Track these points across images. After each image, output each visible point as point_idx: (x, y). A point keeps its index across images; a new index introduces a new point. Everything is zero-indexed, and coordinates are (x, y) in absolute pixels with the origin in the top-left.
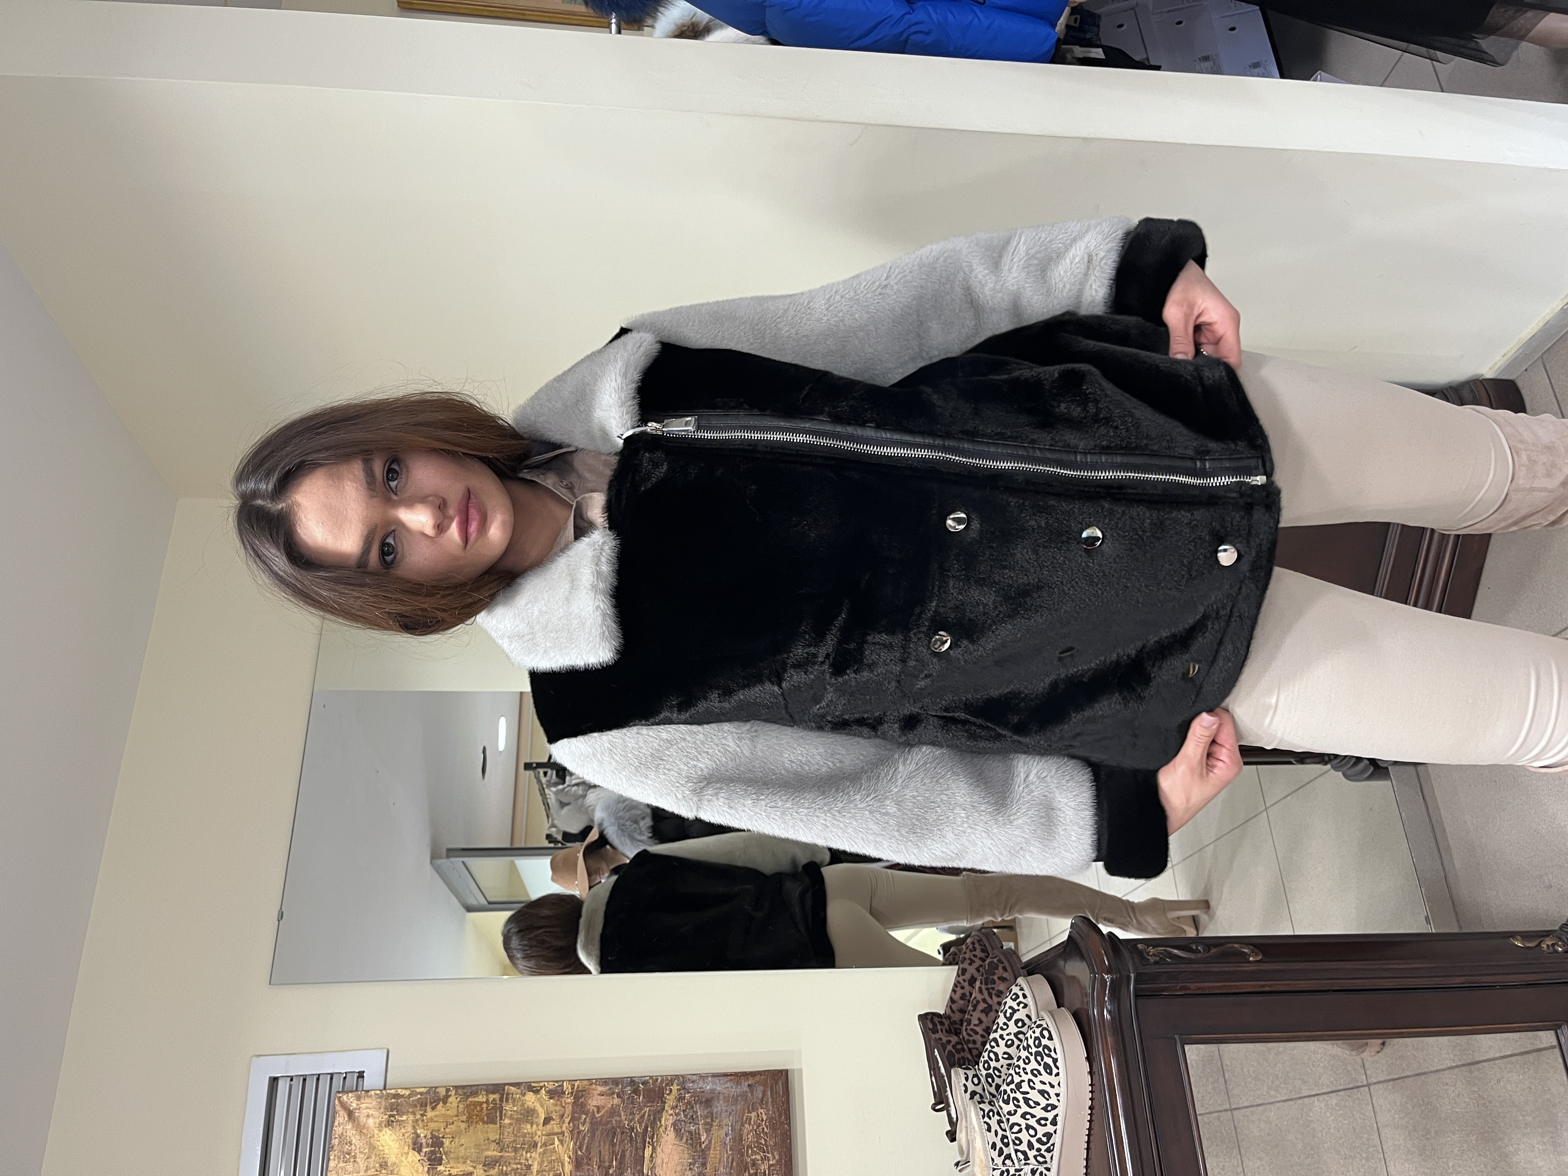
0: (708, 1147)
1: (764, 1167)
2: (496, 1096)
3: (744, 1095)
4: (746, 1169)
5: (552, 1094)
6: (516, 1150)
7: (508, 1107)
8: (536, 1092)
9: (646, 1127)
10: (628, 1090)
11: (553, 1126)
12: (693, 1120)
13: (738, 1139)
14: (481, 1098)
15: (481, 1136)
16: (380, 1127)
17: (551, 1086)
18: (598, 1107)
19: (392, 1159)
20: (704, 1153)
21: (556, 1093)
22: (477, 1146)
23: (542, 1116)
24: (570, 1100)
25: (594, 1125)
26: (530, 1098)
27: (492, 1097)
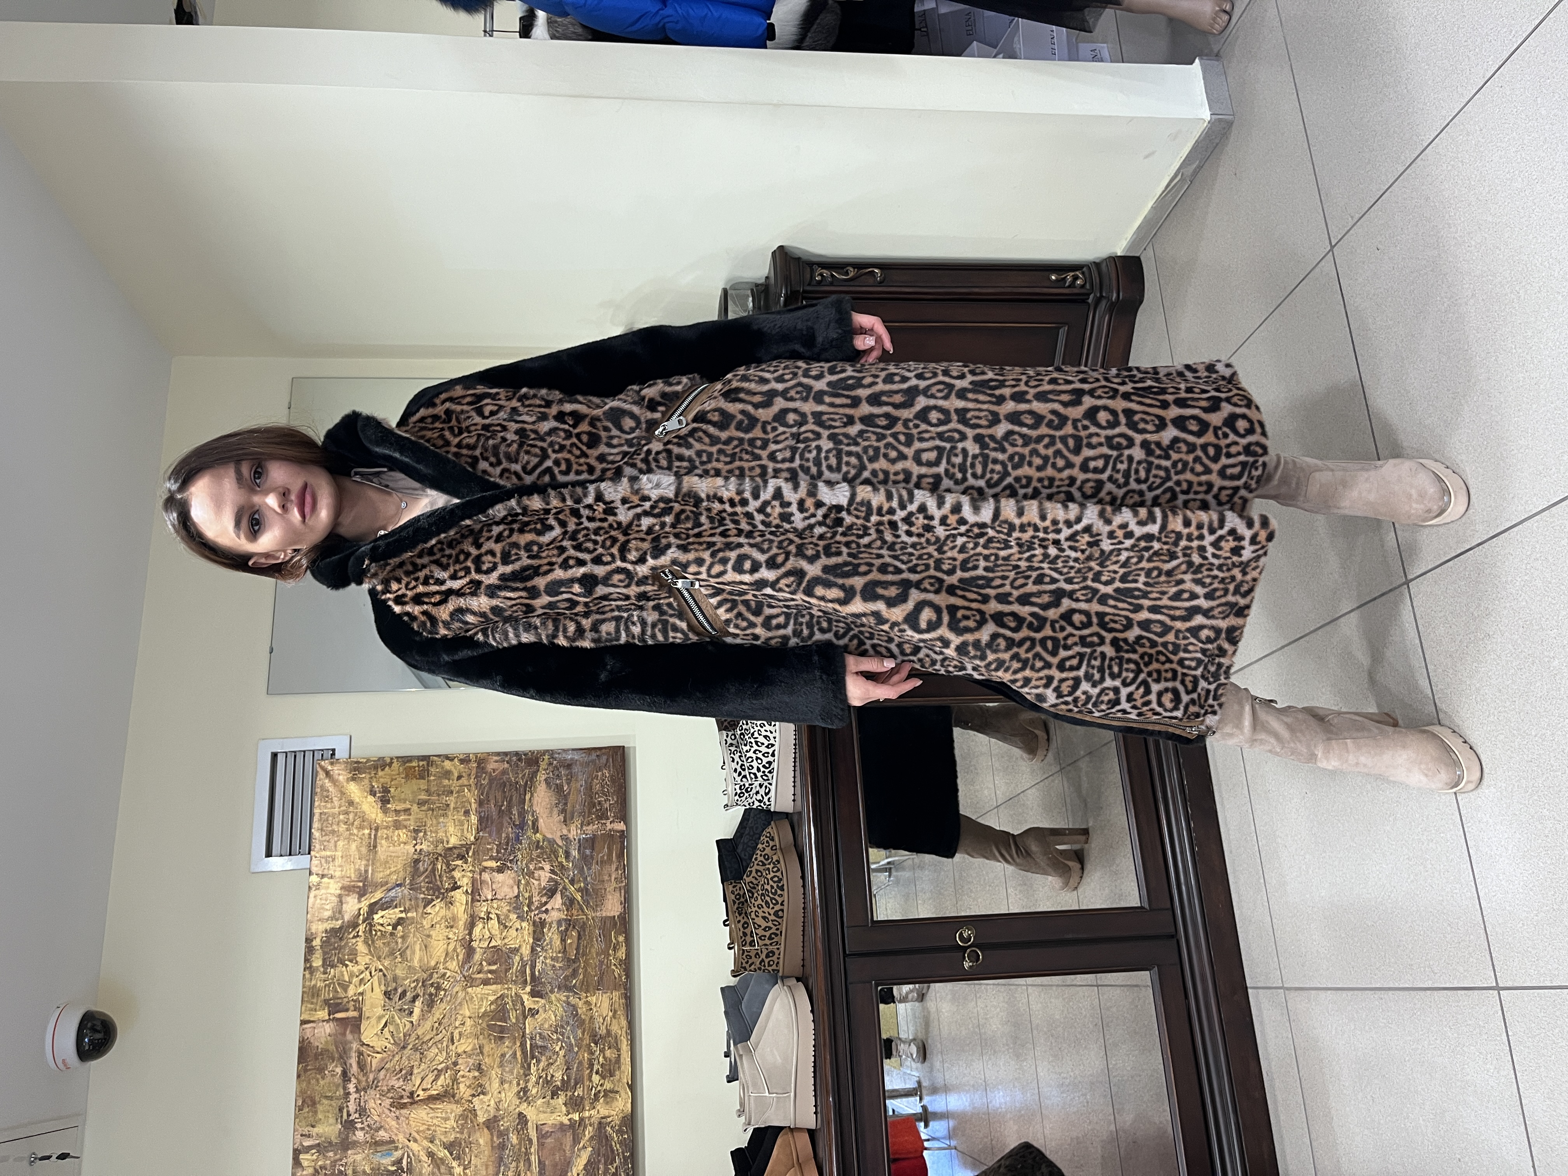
0: (569, 793)
1: (607, 805)
2: (425, 763)
3: (593, 761)
4: (594, 806)
5: (462, 761)
6: (439, 795)
7: (433, 770)
8: (452, 760)
9: (526, 783)
10: (514, 758)
11: (464, 781)
12: (559, 777)
13: (589, 788)
14: (414, 764)
15: (415, 788)
16: (348, 780)
17: (461, 757)
18: (494, 770)
19: (357, 800)
20: (566, 797)
21: (465, 760)
22: (413, 792)
23: (456, 775)
24: (475, 765)
25: (491, 781)
26: (447, 764)
27: (421, 763)
